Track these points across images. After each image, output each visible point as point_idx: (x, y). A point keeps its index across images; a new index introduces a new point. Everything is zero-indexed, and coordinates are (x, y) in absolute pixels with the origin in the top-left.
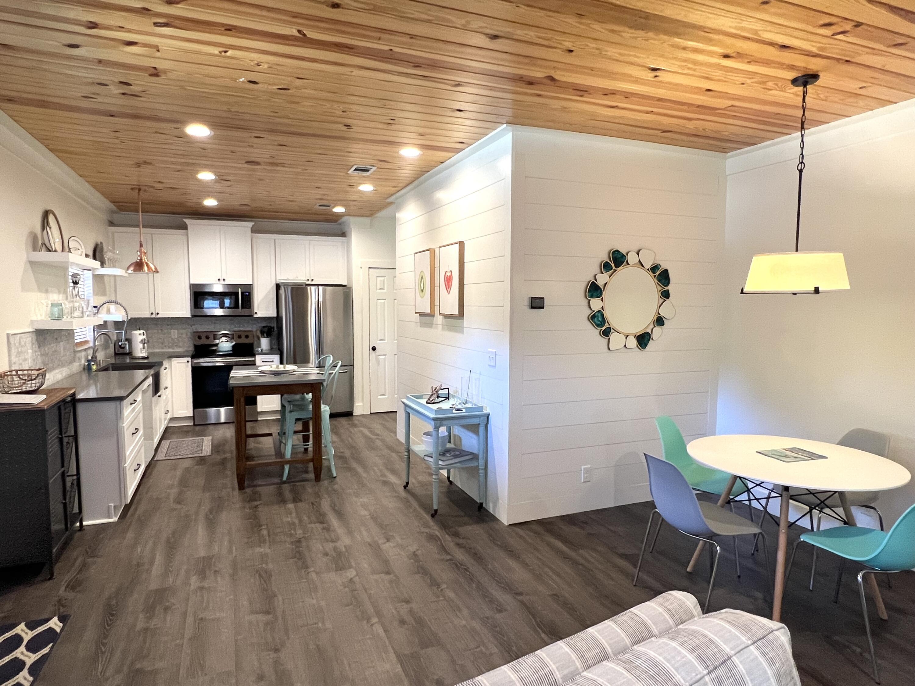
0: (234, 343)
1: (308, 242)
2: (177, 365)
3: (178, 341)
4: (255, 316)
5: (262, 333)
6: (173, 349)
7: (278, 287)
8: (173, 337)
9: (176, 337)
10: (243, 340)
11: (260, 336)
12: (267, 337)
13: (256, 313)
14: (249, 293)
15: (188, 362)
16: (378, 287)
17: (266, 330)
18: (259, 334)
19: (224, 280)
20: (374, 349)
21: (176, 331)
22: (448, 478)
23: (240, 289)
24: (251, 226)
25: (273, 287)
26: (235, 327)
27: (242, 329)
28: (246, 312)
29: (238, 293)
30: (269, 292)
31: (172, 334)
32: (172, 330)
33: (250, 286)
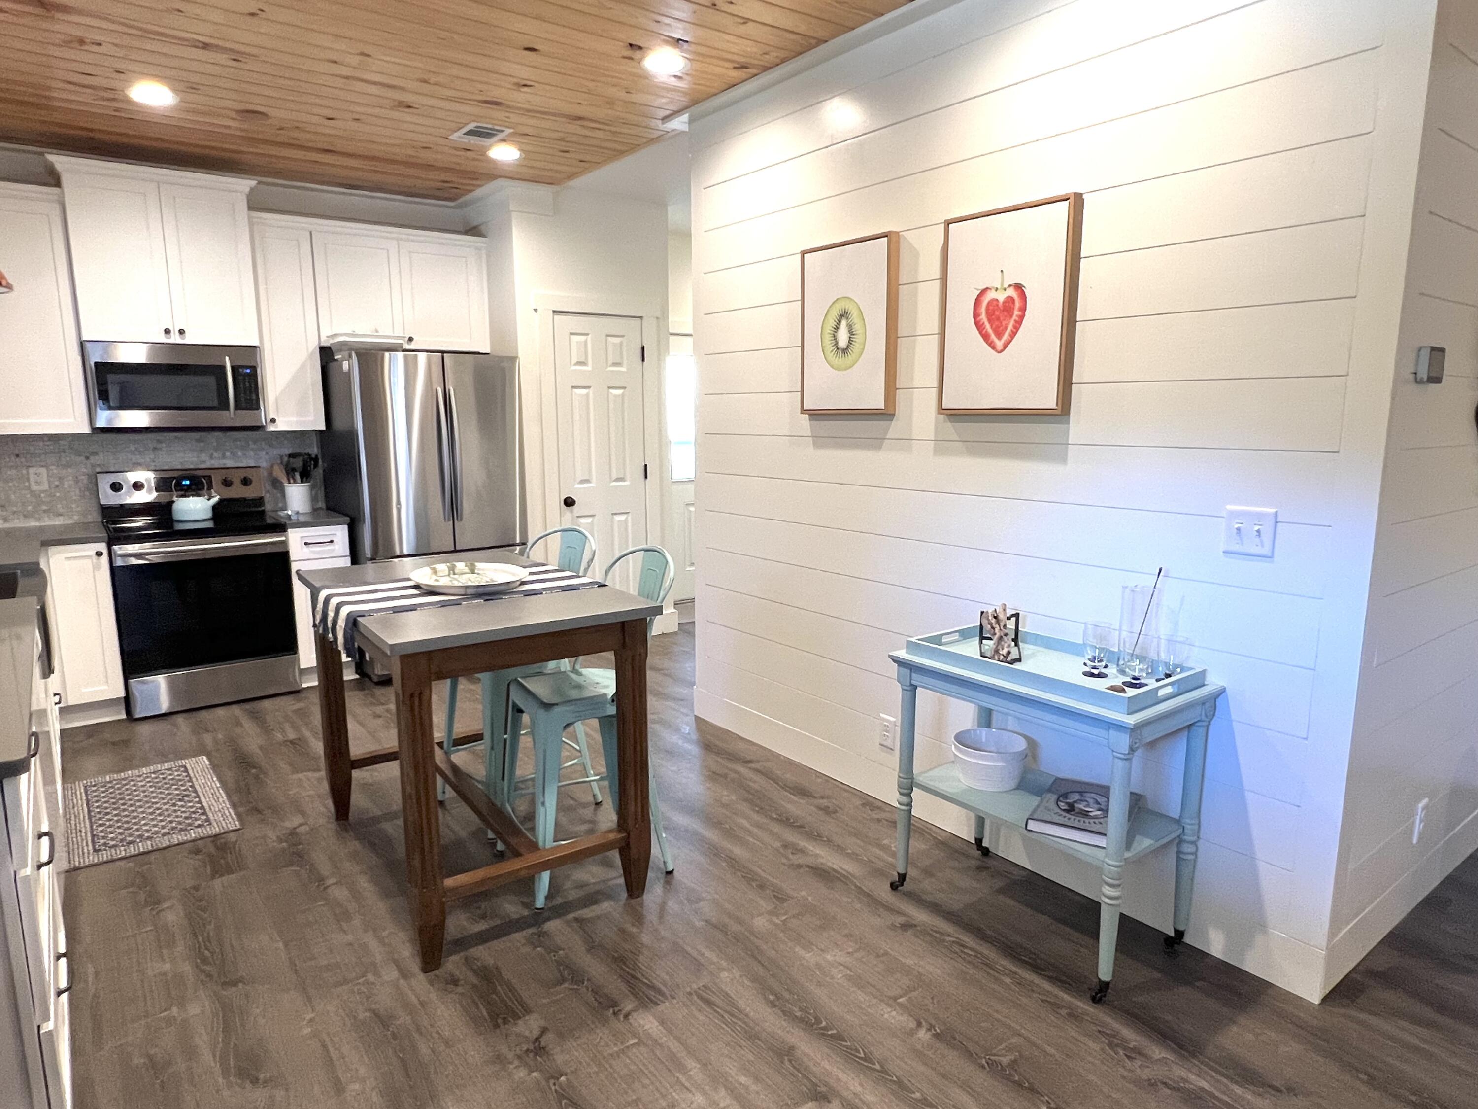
0: (216, 499)
1: (395, 242)
2: (67, 563)
3: (52, 495)
4: (271, 428)
5: (290, 472)
6: (39, 520)
7: (326, 354)
8: (34, 487)
9: (45, 486)
10: (237, 492)
11: (284, 479)
12: (302, 482)
13: (273, 421)
14: (254, 368)
15: (99, 554)
16: (574, 360)
17: (298, 463)
18: (280, 473)
19: (182, 332)
20: (569, 502)
21: (43, 471)
22: (979, 841)
23: (227, 358)
24: (247, 190)
25: (312, 354)
26: (211, 457)
27: (230, 463)
28: (244, 418)
29: (223, 368)
30: (303, 367)
31: (32, 478)
32: (32, 471)
33: (252, 349)
